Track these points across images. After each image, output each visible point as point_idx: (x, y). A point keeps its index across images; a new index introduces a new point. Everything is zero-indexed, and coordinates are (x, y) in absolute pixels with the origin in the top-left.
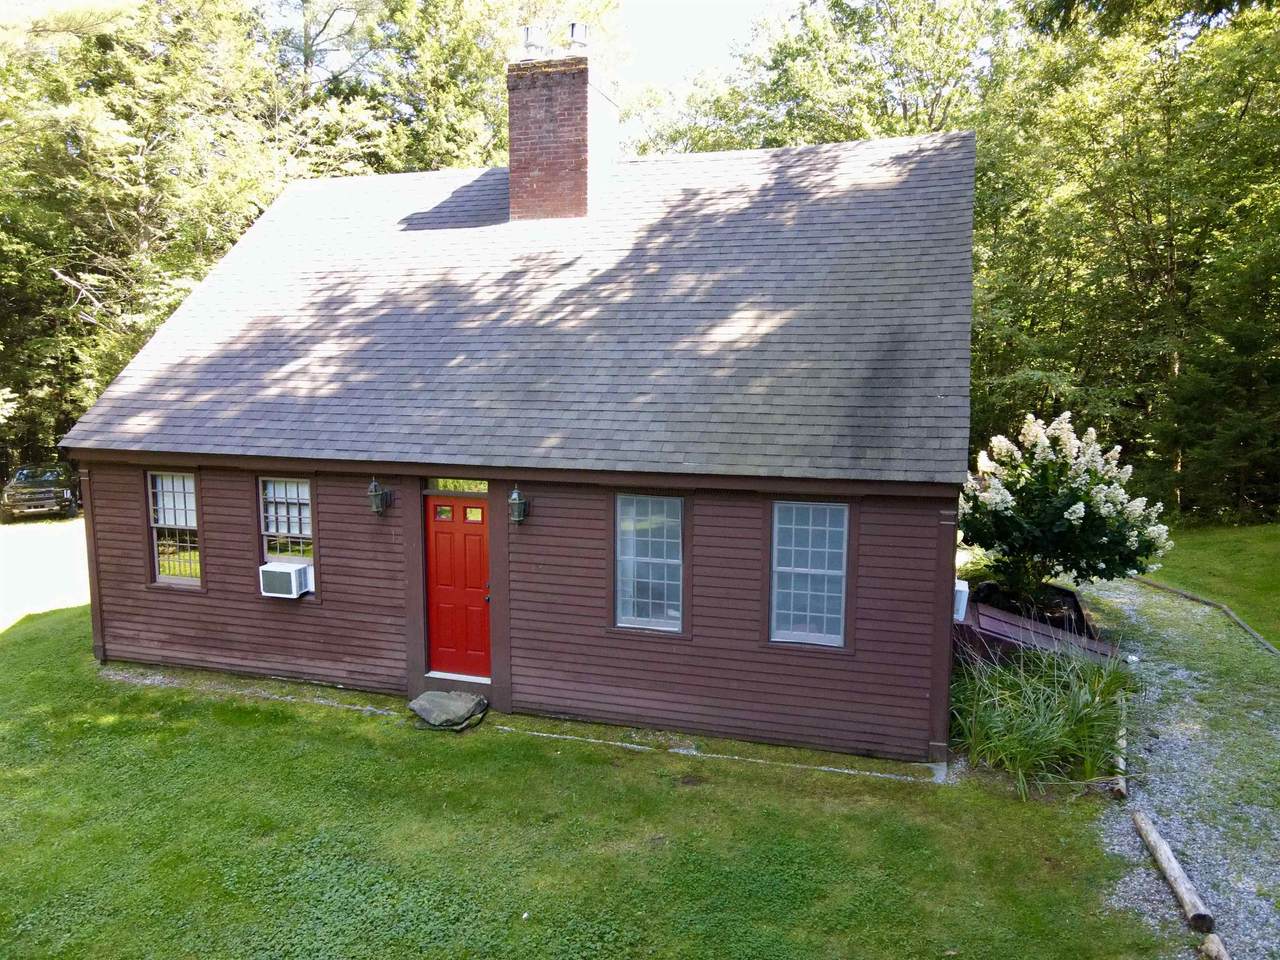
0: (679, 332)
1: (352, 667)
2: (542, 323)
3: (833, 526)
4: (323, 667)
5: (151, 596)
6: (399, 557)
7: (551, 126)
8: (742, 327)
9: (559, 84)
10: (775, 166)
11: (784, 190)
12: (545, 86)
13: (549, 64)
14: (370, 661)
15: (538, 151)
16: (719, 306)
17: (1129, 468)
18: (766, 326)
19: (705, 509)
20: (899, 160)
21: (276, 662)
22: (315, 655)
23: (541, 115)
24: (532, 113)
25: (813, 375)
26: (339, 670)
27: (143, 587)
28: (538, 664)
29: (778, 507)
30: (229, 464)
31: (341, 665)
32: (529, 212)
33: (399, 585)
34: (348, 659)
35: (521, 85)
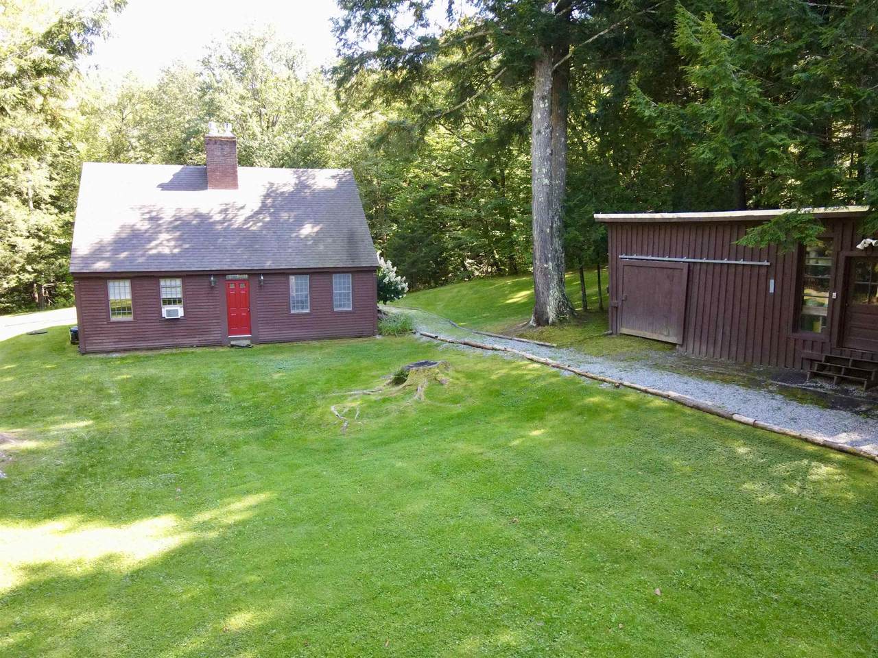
0: (292, 230)
1: (200, 339)
2: (245, 227)
3: (348, 279)
4: (187, 341)
5: (109, 326)
6: (218, 301)
7: (223, 158)
8: (308, 230)
9: (225, 144)
10: (296, 176)
11: (301, 186)
12: (220, 144)
13: (221, 137)
14: (208, 336)
15: (218, 166)
16: (299, 223)
17: (395, 268)
18: (316, 229)
19: (315, 277)
20: (333, 177)
21: (169, 342)
22: (184, 336)
23: (219, 154)
25: (334, 241)
26: (195, 341)
27: (105, 323)
28: (268, 327)
29: (334, 275)
30: (148, 274)
31: (196, 339)
32: (215, 187)
33: (218, 309)
34: (198, 336)
35: (211, 143)
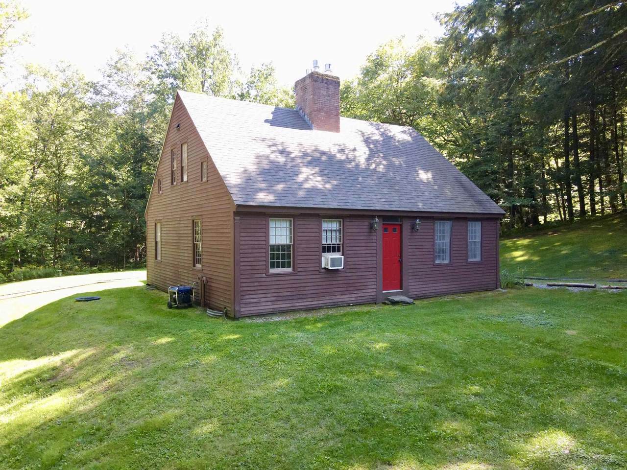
1: (358, 295)
3: (479, 227)
5: (268, 279)
6: (375, 248)
7: (328, 98)
9: (331, 84)
12: (326, 83)
13: (327, 76)
14: (364, 291)
15: (324, 106)
19: (455, 223)
21: (327, 300)
22: (343, 293)
23: (325, 93)
24: (322, 92)
26: (351, 298)
27: (264, 275)
28: (416, 280)
29: (469, 223)
31: (353, 295)
33: (375, 259)
34: (356, 292)
35: (318, 80)
